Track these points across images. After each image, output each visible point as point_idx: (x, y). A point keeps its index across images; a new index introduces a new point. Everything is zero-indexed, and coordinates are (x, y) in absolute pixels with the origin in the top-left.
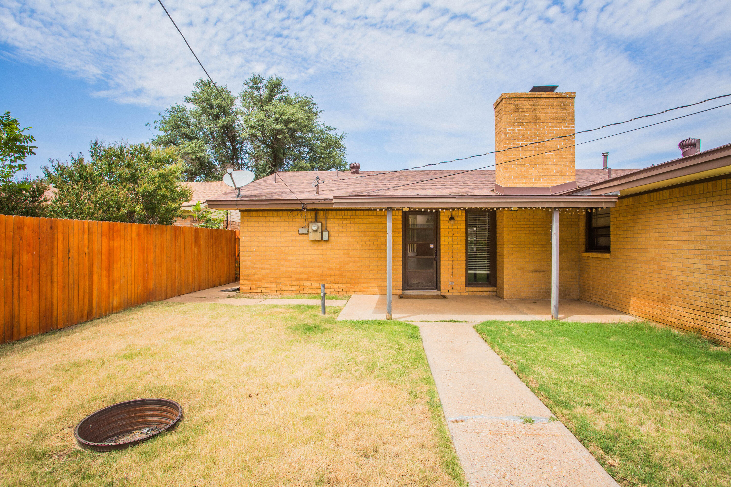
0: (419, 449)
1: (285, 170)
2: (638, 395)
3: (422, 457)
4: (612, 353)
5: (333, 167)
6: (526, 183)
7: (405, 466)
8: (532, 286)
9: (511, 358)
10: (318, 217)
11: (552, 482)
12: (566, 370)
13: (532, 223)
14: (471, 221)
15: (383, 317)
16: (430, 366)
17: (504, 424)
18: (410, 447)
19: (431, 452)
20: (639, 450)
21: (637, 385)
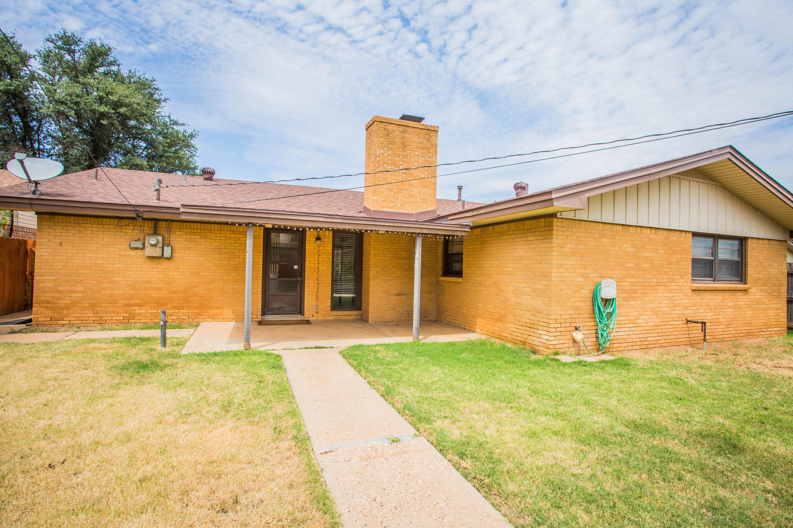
0: (287, 490)
1: (111, 166)
2: (484, 403)
3: (291, 498)
4: (463, 368)
5: (179, 170)
6: (392, 208)
7: (272, 512)
8: (395, 309)
9: (377, 381)
10: (158, 229)
11: (418, 495)
12: (427, 388)
13: (397, 247)
14: (338, 242)
15: (240, 346)
16: (296, 397)
17: (372, 448)
18: (276, 489)
19: (300, 491)
20: (485, 450)
21: (482, 394)
